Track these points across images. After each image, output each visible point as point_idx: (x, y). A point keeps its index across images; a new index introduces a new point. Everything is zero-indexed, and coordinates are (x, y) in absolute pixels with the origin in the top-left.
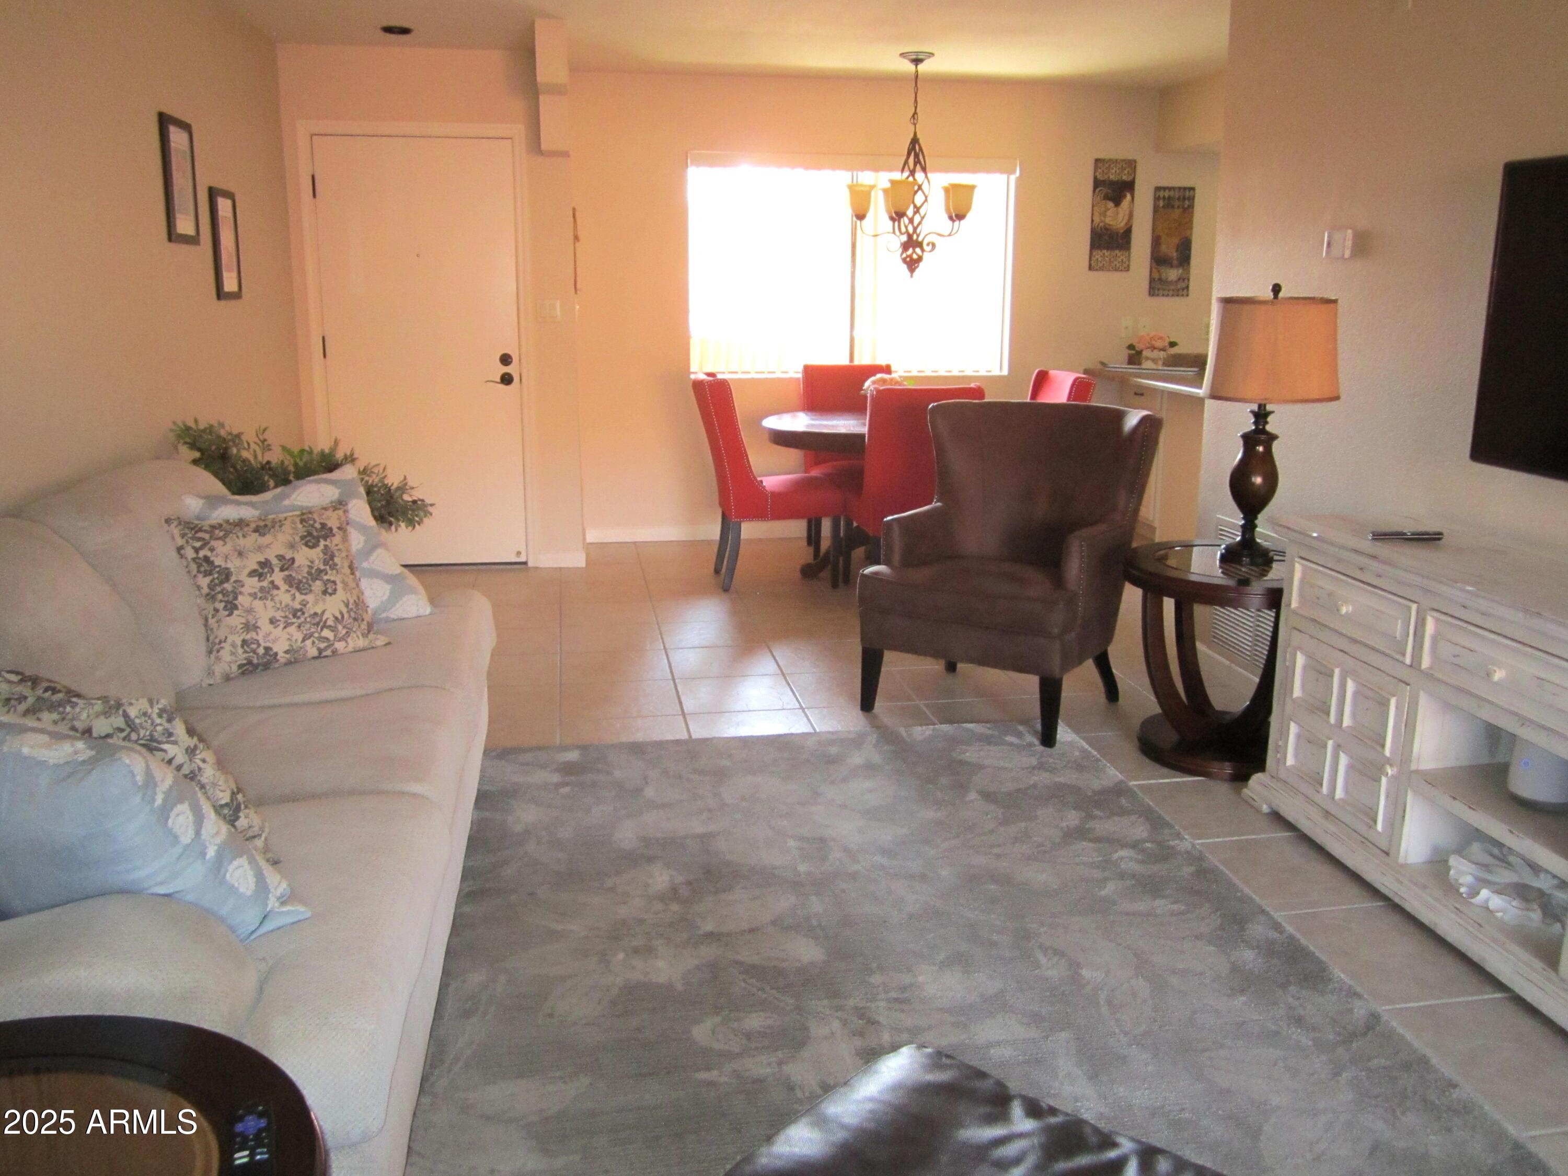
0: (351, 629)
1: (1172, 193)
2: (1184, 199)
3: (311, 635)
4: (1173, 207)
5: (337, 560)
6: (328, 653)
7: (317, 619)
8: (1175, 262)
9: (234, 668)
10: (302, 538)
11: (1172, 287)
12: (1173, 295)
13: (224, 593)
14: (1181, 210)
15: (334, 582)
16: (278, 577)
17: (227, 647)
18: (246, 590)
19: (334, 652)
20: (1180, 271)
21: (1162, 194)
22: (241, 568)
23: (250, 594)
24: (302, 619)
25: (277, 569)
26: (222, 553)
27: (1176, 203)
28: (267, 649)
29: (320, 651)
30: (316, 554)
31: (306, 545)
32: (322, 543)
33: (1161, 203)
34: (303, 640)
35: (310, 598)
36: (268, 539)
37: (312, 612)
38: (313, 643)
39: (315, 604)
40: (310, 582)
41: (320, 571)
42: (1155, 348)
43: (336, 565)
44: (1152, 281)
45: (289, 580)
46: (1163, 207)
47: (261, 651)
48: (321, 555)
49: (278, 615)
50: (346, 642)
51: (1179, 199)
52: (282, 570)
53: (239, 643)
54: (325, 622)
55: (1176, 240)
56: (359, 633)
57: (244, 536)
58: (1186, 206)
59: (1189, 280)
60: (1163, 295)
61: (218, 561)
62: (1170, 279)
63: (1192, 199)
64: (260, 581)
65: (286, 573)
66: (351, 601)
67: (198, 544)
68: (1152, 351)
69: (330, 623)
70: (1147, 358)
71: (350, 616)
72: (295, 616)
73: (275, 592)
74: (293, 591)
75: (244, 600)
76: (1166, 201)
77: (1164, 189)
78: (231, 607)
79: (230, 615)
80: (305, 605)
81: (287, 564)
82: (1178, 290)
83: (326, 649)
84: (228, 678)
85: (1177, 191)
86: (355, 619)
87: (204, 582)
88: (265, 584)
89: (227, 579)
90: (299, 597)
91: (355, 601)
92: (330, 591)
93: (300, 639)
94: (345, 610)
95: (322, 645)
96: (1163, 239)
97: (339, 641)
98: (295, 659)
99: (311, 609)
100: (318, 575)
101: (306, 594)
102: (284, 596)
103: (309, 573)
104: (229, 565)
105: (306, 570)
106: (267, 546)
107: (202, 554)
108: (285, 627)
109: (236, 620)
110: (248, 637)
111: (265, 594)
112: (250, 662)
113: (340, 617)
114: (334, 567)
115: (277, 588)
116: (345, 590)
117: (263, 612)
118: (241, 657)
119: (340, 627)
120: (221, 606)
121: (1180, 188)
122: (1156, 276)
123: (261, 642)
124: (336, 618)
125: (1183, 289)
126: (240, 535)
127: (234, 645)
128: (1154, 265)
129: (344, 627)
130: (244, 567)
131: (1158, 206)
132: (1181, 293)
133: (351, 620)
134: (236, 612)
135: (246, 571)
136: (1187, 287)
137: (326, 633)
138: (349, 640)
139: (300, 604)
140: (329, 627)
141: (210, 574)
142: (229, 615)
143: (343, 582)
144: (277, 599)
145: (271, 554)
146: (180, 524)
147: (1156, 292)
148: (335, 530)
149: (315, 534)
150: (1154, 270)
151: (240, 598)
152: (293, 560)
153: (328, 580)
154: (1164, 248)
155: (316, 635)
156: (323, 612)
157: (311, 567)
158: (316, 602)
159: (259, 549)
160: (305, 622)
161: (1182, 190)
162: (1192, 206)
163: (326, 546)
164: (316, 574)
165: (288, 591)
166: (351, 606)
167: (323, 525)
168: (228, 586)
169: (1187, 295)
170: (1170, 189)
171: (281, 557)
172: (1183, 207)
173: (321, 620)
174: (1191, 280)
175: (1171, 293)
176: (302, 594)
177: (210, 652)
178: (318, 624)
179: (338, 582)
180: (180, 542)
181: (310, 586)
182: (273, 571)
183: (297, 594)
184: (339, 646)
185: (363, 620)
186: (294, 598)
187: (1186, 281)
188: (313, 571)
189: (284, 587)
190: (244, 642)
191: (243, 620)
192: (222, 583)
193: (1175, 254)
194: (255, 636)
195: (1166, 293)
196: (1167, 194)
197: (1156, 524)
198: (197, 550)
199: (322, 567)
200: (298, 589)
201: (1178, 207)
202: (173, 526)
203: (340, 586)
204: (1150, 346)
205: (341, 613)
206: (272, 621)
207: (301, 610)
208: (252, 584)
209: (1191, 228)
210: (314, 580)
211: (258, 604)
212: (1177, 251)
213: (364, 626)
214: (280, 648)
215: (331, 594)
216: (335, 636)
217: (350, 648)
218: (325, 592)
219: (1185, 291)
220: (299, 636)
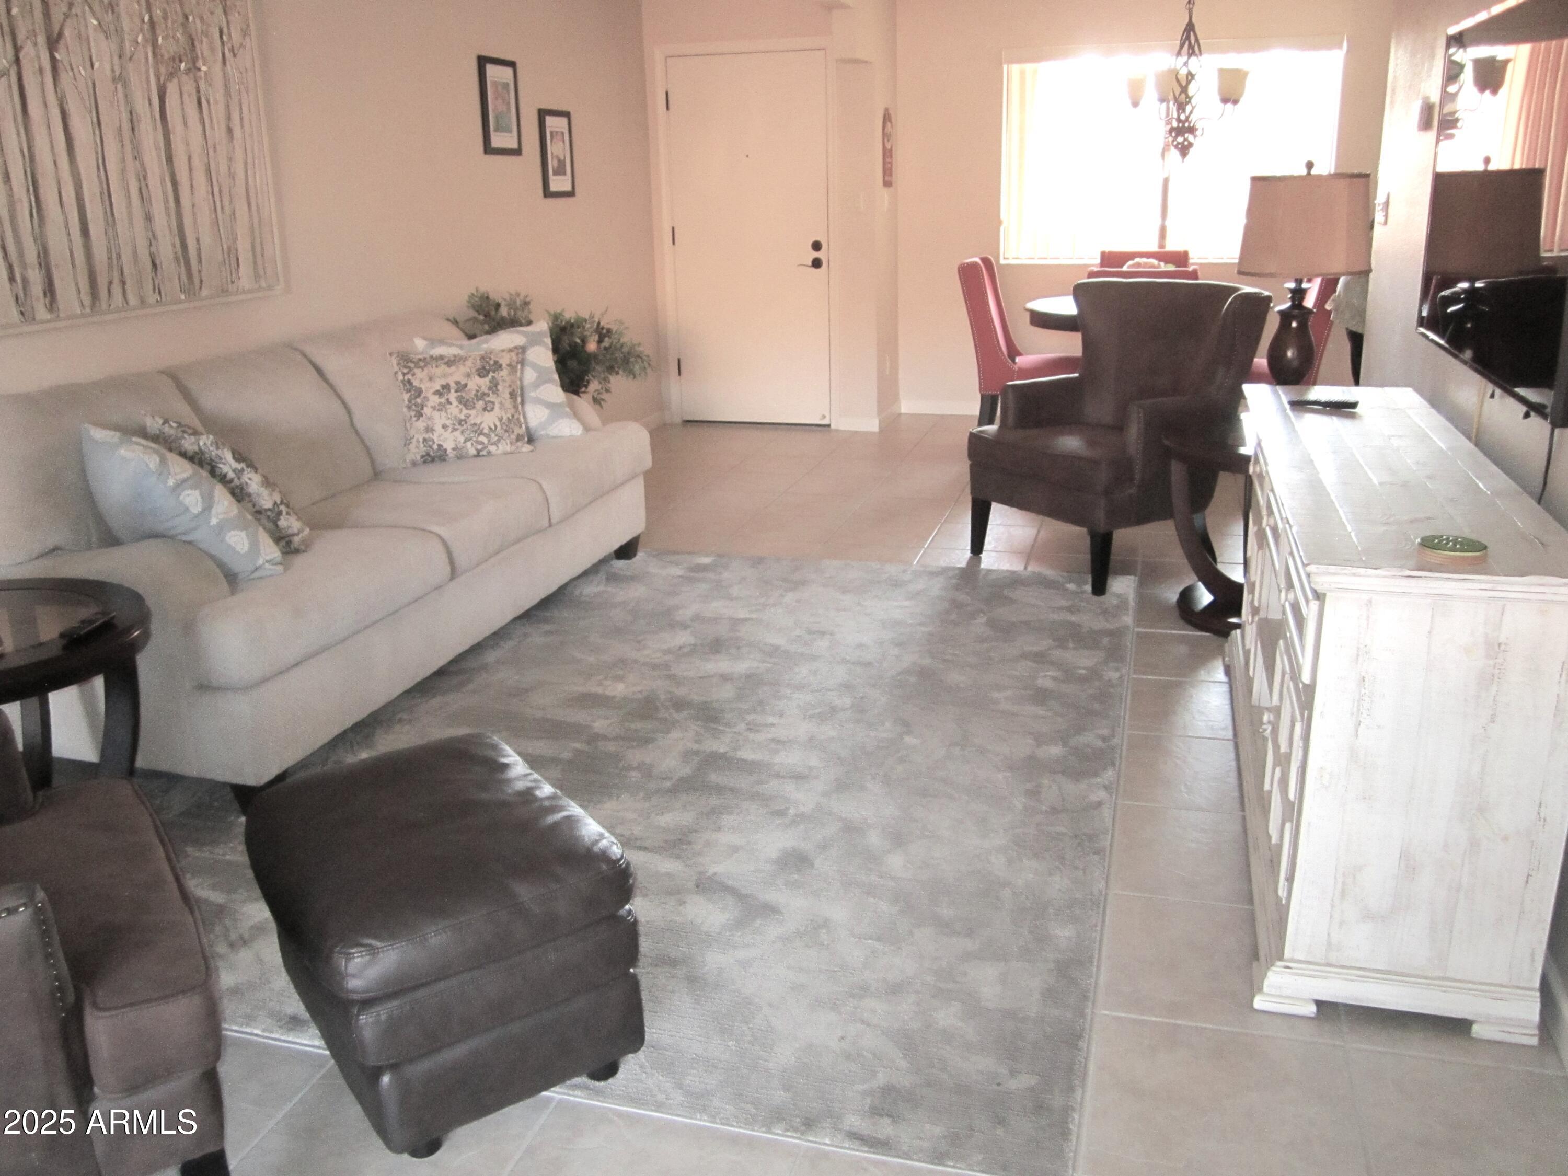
0: (502, 438)
3: (471, 439)
5: (500, 387)
6: (484, 453)
7: (476, 428)
9: (419, 457)
10: (477, 370)
13: (416, 405)
15: (493, 403)
16: (453, 396)
17: (414, 441)
18: (430, 404)
19: (489, 452)
22: (429, 389)
23: (432, 407)
24: (465, 427)
25: (453, 391)
26: (419, 378)
28: (440, 446)
29: (478, 451)
30: (484, 383)
31: (479, 375)
32: (491, 374)
34: (465, 442)
35: (473, 412)
36: (453, 368)
37: (473, 422)
38: (472, 444)
39: (476, 416)
40: (475, 401)
41: (484, 394)
43: (498, 390)
45: (460, 400)
47: (435, 447)
48: (488, 383)
49: (448, 423)
50: (498, 447)
52: (456, 391)
53: (421, 440)
54: (482, 431)
56: (508, 442)
57: (437, 367)
61: (416, 383)
64: (440, 398)
65: (459, 394)
66: (505, 418)
67: (405, 371)
69: (486, 431)
71: (502, 428)
72: (460, 424)
73: (448, 406)
74: (461, 406)
75: (427, 411)
78: (419, 415)
79: (418, 419)
80: (468, 417)
81: (461, 387)
83: (481, 450)
84: (414, 464)
86: (506, 431)
87: (406, 396)
88: (443, 400)
89: (419, 395)
90: (465, 411)
91: (508, 418)
92: (488, 408)
93: (462, 441)
94: (498, 424)
95: (480, 447)
97: (492, 444)
98: (461, 456)
99: (472, 420)
100: (482, 397)
101: (470, 409)
102: (455, 409)
103: (476, 395)
104: (423, 386)
105: (474, 392)
106: (451, 374)
107: (406, 378)
108: (452, 432)
109: (421, 424)
110: (426, 436)
111: (441, 408)
112: (428, 454)
113: (493, 428)
114: (496, 392)
115: (450, 403)
116: (501, 408)
117: (439, 419)
118: (423, 449)
119: (493, 435)
120: (413, 413)
123: (436, 440)
124: (490, 428)
126: (434, 365)
127: (418, 441)
129: (496, 435)
130: (431, 388)
133: (503, 431)
134: (421, 419)
135: (432, 391)
137: (482, 438)
138: (500, 446)
139: (465, 416)
140: (485, 435)
141: (410, 391)
142: (416, 421)
143: (501, 403)
144: (449, 411)
145: (451, 381)
146: (398, 356)
148: (504, 366)
149: (487, 368)
151: (425, 408)
152: (466, 385)
153: (490, 402)
155: (474, 439)
156: (481, 423)
157: (477, 391)
158: (477, 416)
159: (445, 376)
160: (467, 429)
163: (493, 377)
164: (481, 396)
165: (457, 406)
166: (504, 420)
167: (496, 362)
168: (419, 400)
171: (457, 383)
173: (479, 429)
176: (467, 409)
177: (405, 445)
178: (476, 432)
179: (496, 403)
180: (396, 368)
181: (474, 404)
182: (450, 391)
183: (464, 408)
184: (492, 448)
185: (513, 432)
186: (461, 411)
188: (479, 394)
189: (455, 403)
190: (425, 440)
191: (425, 425)
192: (416, 398)
194: (431, 435)
198: (404, 374)
199: (486, 391)
200: (465, 405)
202: (393, 357)
203: (497, 406)
205: (496, 426)
206: (444, 427)
207: (465, 420)
208: (434, 400)
210: (478, 400)
211: (436, 414)
213: (513, 437)
214: (449, 446)
215: (488, 411)
216: (489, 441)
217: (499, 452)
218: (485, 409)
220: (462, 439)
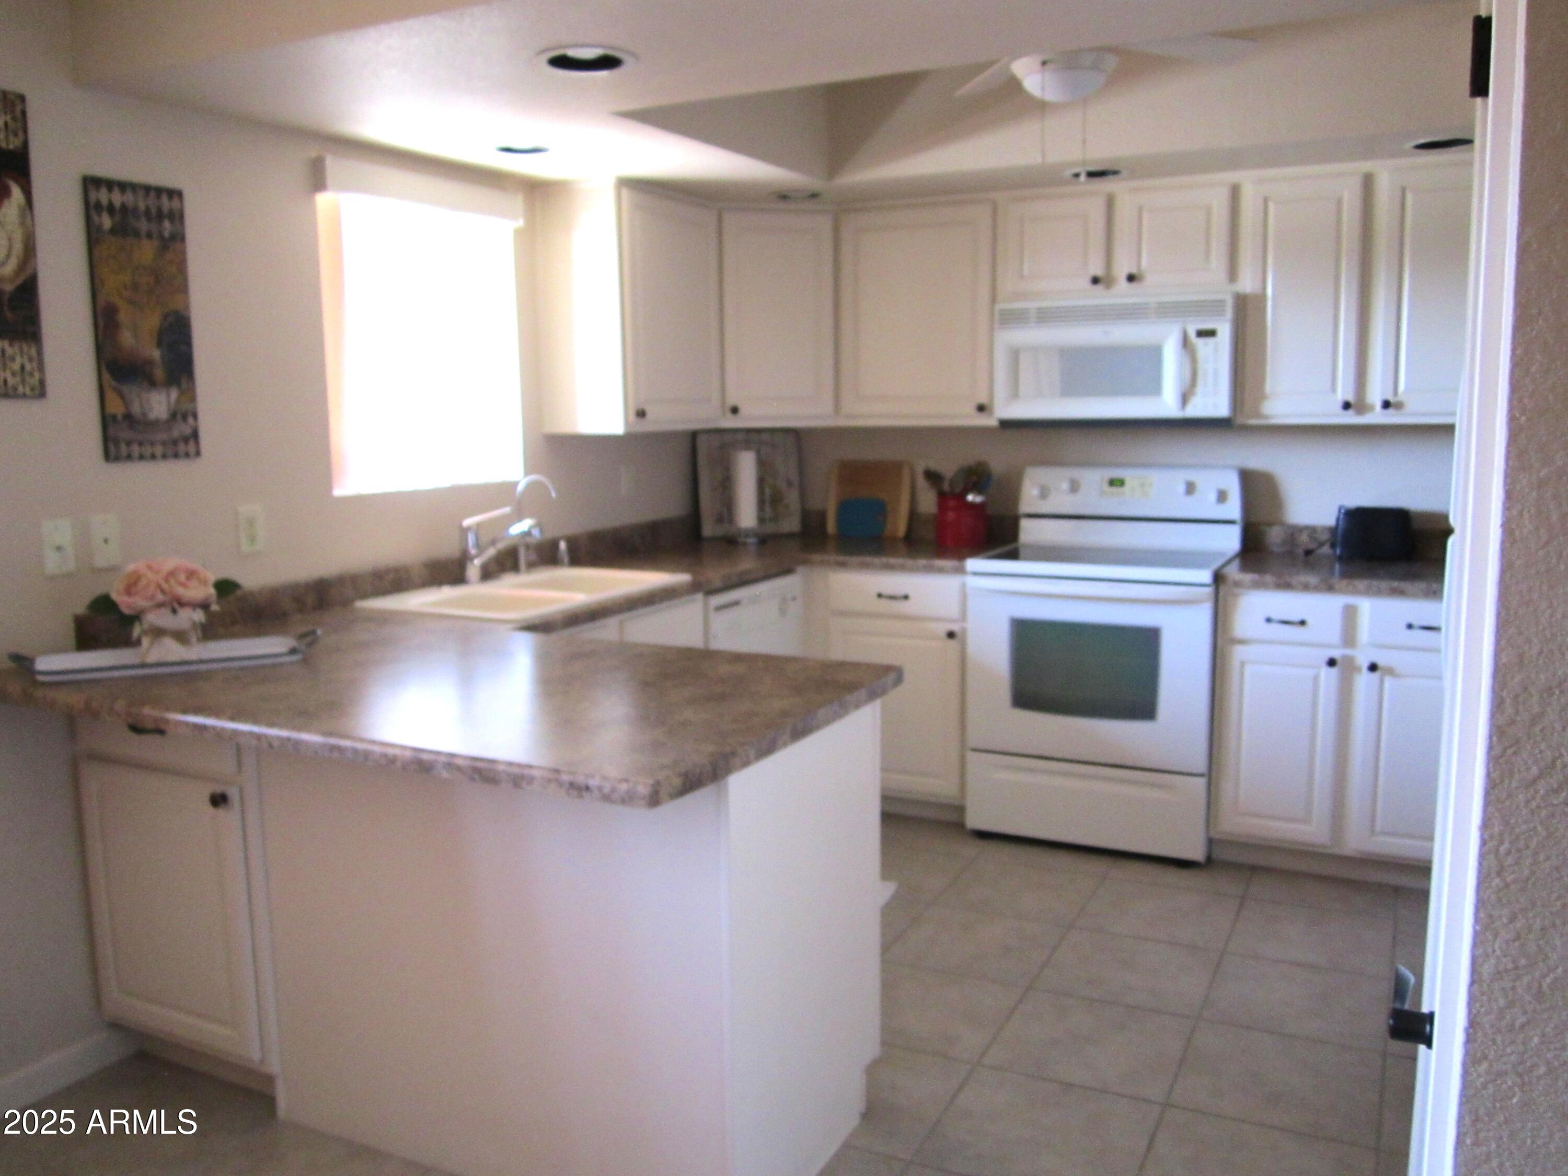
1: (129, 198)
2: (160, 216)
4: (137, 234)
8: (159, 373)
11: (163, 436)
12: (164, 456)
14: (156, 243)
20: (174, 394)
21: (103, 196)
27: (143, 225)
33: (107, 222)
42: (182, 604)
44: (107, 421)
46: (113, 231)
51: (147, 212)
55: (152, 321)
58: (166, 234)
59: (195, 416)
60: (141, 457)
62: (152, 416)
63: (178, 217)
68: (174, 611)
70: (158, 633)
76: (118, 218)
77: (110, 184)
82: (175, 443)
85: (141, 193)
96: (123, 316)
121: (147, 189)
122: (115, 407)
125: (186, 440)
128: (106, 376)
131: (99, 228)
132: (181, 448)
136: (195, 435)
147: (124, 449)
150: (110, 396)
154: (127, 338)
161: (152, 194)
162: (179, 237)
169: (198, 454)
170: (123, 186)
172: (161, 237)
174: (201, 415)
175: (159, 450)
187: (191, 420)
193: (156, 354)
195: (148, 450)
196: (117, 198)
197: (274, 1066)
201: (149, 236)
204: (160, 597)
209: (184, 289)
212: (159, 344)
219: (192, 444)
